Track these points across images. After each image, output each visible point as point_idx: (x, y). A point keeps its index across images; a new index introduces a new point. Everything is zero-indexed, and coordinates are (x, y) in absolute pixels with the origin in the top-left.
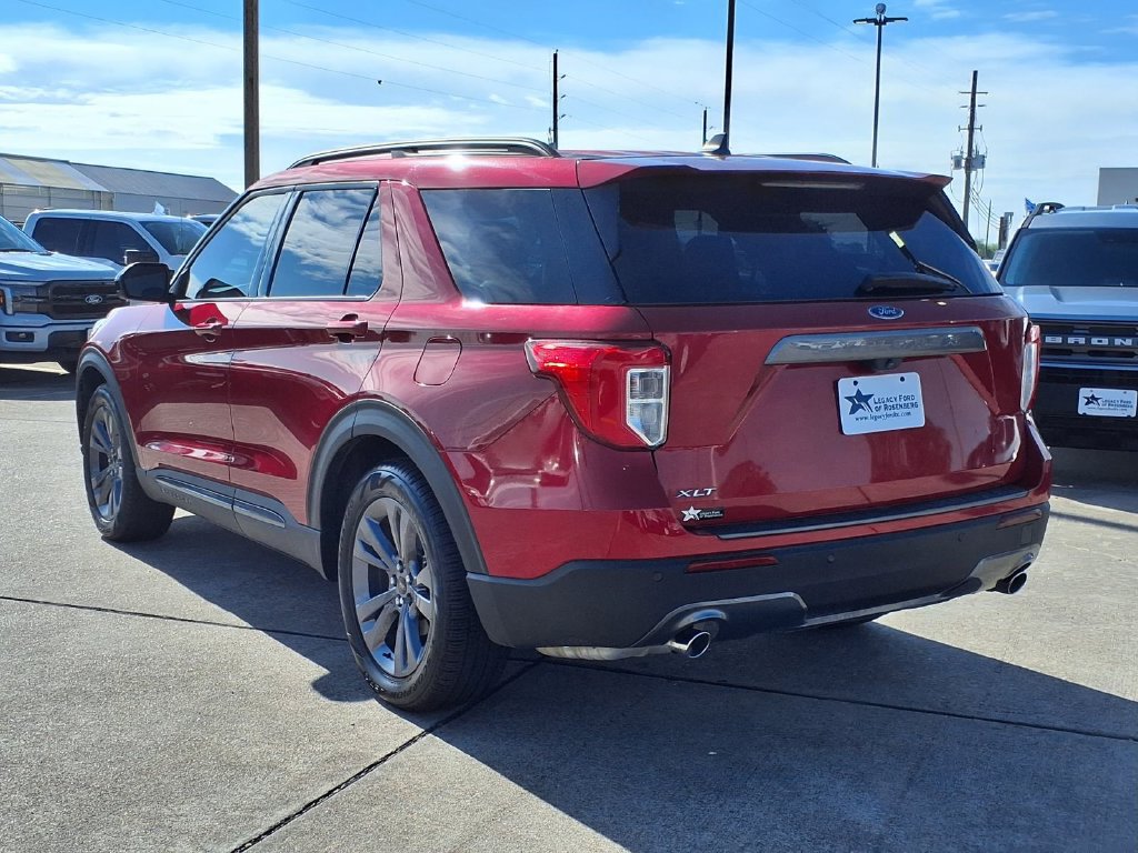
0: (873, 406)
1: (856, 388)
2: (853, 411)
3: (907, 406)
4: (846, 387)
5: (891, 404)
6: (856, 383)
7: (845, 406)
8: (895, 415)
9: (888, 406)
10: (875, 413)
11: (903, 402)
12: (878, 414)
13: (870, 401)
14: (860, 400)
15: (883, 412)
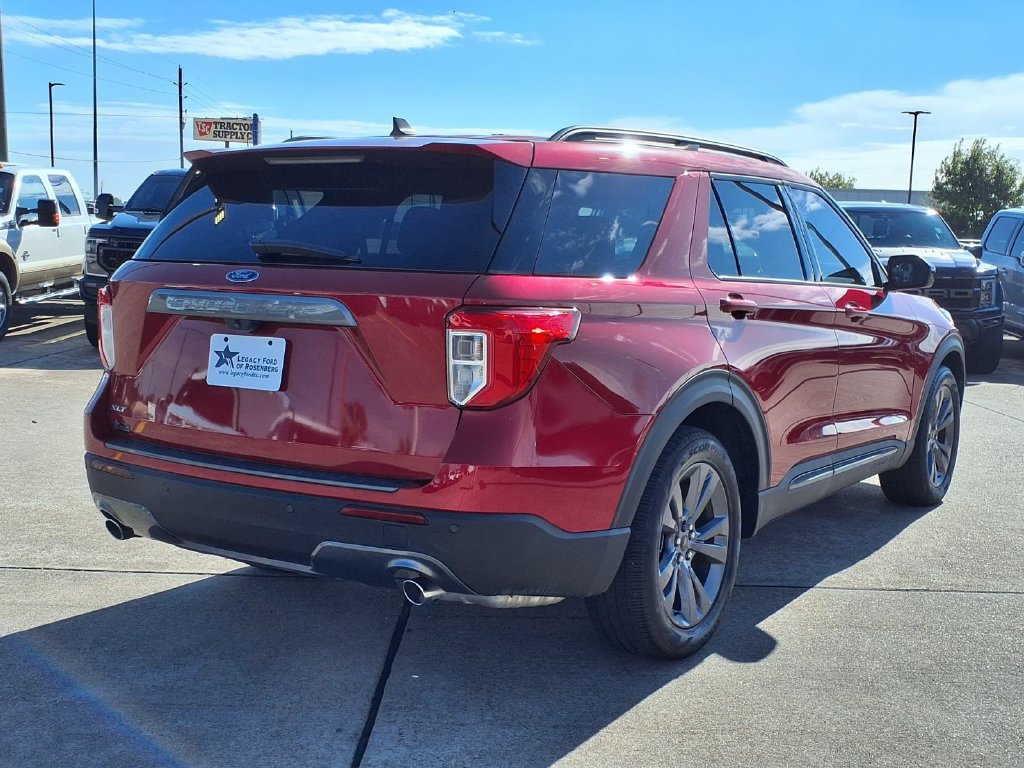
0: (235, 362)
1: (225, 344)
2: (218, 365)
3: (265, 369)
4: (217, 342)
5: (253, 364)
6: (226, 339)
7: (213, 358)
8: (253, 375)
9: (250, 365)
10: (235, 370)
11: (265, 364)
12: (238, 371)
13: (234, 359)
14: (226, 355)
15: (243, 370)
